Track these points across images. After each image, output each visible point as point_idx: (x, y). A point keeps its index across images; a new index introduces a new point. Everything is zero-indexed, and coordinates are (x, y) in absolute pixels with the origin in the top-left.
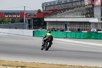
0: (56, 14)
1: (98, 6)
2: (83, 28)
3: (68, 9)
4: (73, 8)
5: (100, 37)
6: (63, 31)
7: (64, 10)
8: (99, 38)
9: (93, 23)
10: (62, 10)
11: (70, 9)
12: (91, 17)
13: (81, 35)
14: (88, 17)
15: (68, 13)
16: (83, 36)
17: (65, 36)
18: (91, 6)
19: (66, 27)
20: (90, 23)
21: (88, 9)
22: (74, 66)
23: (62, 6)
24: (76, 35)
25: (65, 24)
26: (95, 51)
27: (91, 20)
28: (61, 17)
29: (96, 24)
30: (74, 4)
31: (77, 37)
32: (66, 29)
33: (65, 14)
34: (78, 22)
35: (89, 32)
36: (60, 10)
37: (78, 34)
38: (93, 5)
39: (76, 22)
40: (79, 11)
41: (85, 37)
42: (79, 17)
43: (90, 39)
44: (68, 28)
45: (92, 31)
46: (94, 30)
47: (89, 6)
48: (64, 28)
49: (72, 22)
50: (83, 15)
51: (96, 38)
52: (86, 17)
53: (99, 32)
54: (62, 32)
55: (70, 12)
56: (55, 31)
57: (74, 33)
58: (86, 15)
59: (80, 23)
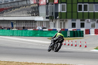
0: (3, 13)
1: (43, 5)
3: (14, 8)
4: (19, 7)
5: (45, 34)
6: (10, 29)
7: (11, 9)
8: (44, 35)
9: (39, 21)
10: (9, 9)
11: (17, 8)
12: (36, 16)
13: (27, 33)
14: (33, 16)
15: (14, 12)
17: (12, 34)
18: (37, 5)
19: (12, 25)
20: (35, 22)
21: (34, 8)
22: (21, 63)
23: (9, 5)
24: (22, 33)
25: (12, 22)
26: (41, 48)
27: (37, 18)
28: (8, 15)
29: (41, 22)
30: (20, 3)
31: (23, 35)
32: (13, 27)
33: (11, 13)
34: (24, 21)
35: (35, 30)
36: (7, 9)
37: (24, 31)
39: (22, 21)
40: (24, 10)
41: (31, 35)
42: (24, 15)
43: (36, 36)
44: (15, 26)
45: (37, 29)
46: (39, 28)
47: (35, 5)
48: (11, 26)
49: (18, 21)
50: (29, 13)
51: (42, 35)
52: (32, 16)
53: (44, 30)
54: (8, 30)
55: (16, 11)
56: (2, 29)
57: (20, 31)
58: (31, 14)
59: (26, 21)
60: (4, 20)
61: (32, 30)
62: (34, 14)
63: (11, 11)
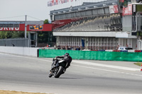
0: (69, 26)
1: (128, 15)
2: (107, 45)
3: (86, 19)
4: (93, 18)
5: (131, 57)
6: (79, 49)
7: (81, 20)
8: (129, 59)
9: (121, 39)
10: (78, 20)
11: (90, 19)
12: (118, 30)
13: (104, 56)
14: (114, 30)
15: (86, 25)
16: (108, 57)
17: (82, 57)
18: (119, 15)
19: (83, 44)
20: (116, 39)
21: (115, 19)
23: (78, 14)
24: (97, 56)
25: (83, 39)
26: (124, 77)
27: (118, 35)
28: (77, 30)
29: (125, 40)
30: (95, 12)
31: (99, 58)
32: (84, 47)
33: (82, 26)
34: (100, 37)
35: (116, 51)
36: (75, 21)
37: (100, 53)
38: (121, 14)
39: (97, 38)
40: (101, 22)
41: (110, 58)
42: (101, 30)
43: (117, 60)
44: (87, 45)
45: (119, 49)
46: (122, 48)
47: (116, 16)
48: (81, 45)
49: (92, 37)
50: (107, 27)
51: (125, 59)
52: (111, 31)
53: (129, 51)
54: (77, 51)
55: (89, 24)
56: (69, 49)
57: (95, 53)
58: (111, 28)
59: (103, 38)
60: (72, 37)
61: (111, 51)
62: (115, 28)
63: (82, 24)
